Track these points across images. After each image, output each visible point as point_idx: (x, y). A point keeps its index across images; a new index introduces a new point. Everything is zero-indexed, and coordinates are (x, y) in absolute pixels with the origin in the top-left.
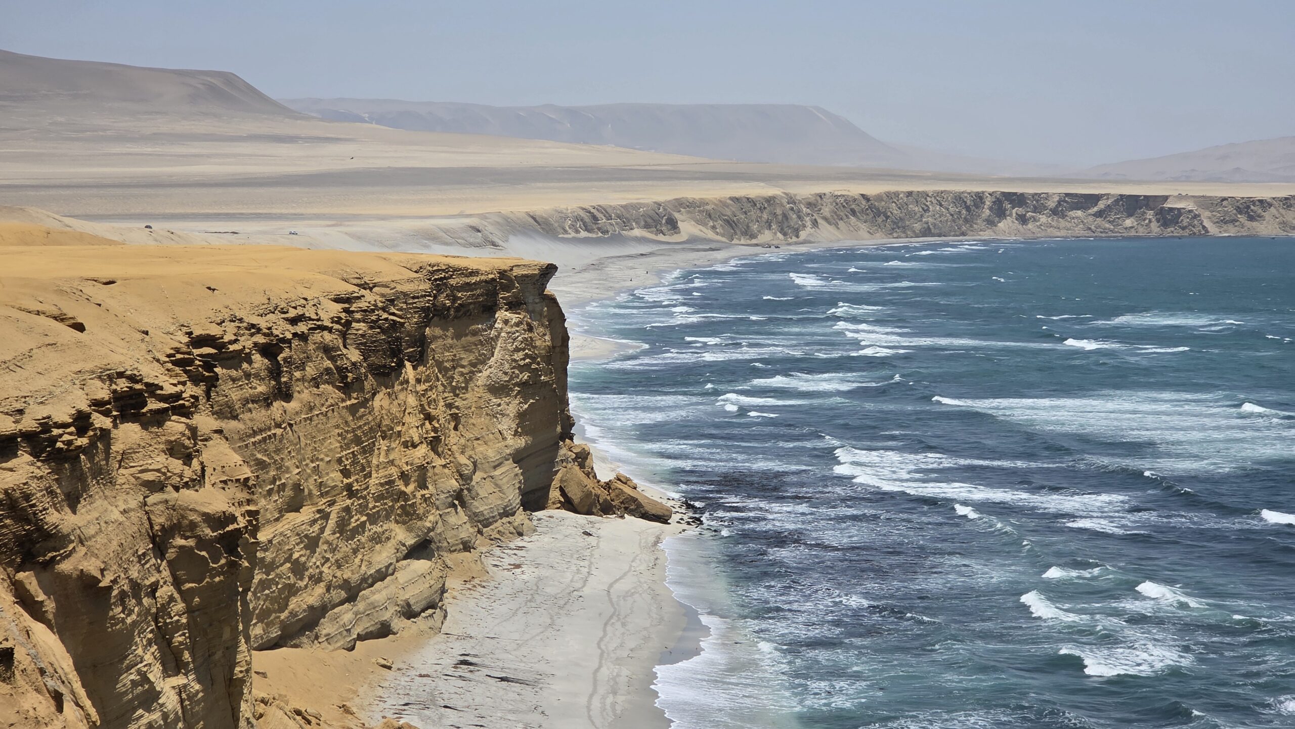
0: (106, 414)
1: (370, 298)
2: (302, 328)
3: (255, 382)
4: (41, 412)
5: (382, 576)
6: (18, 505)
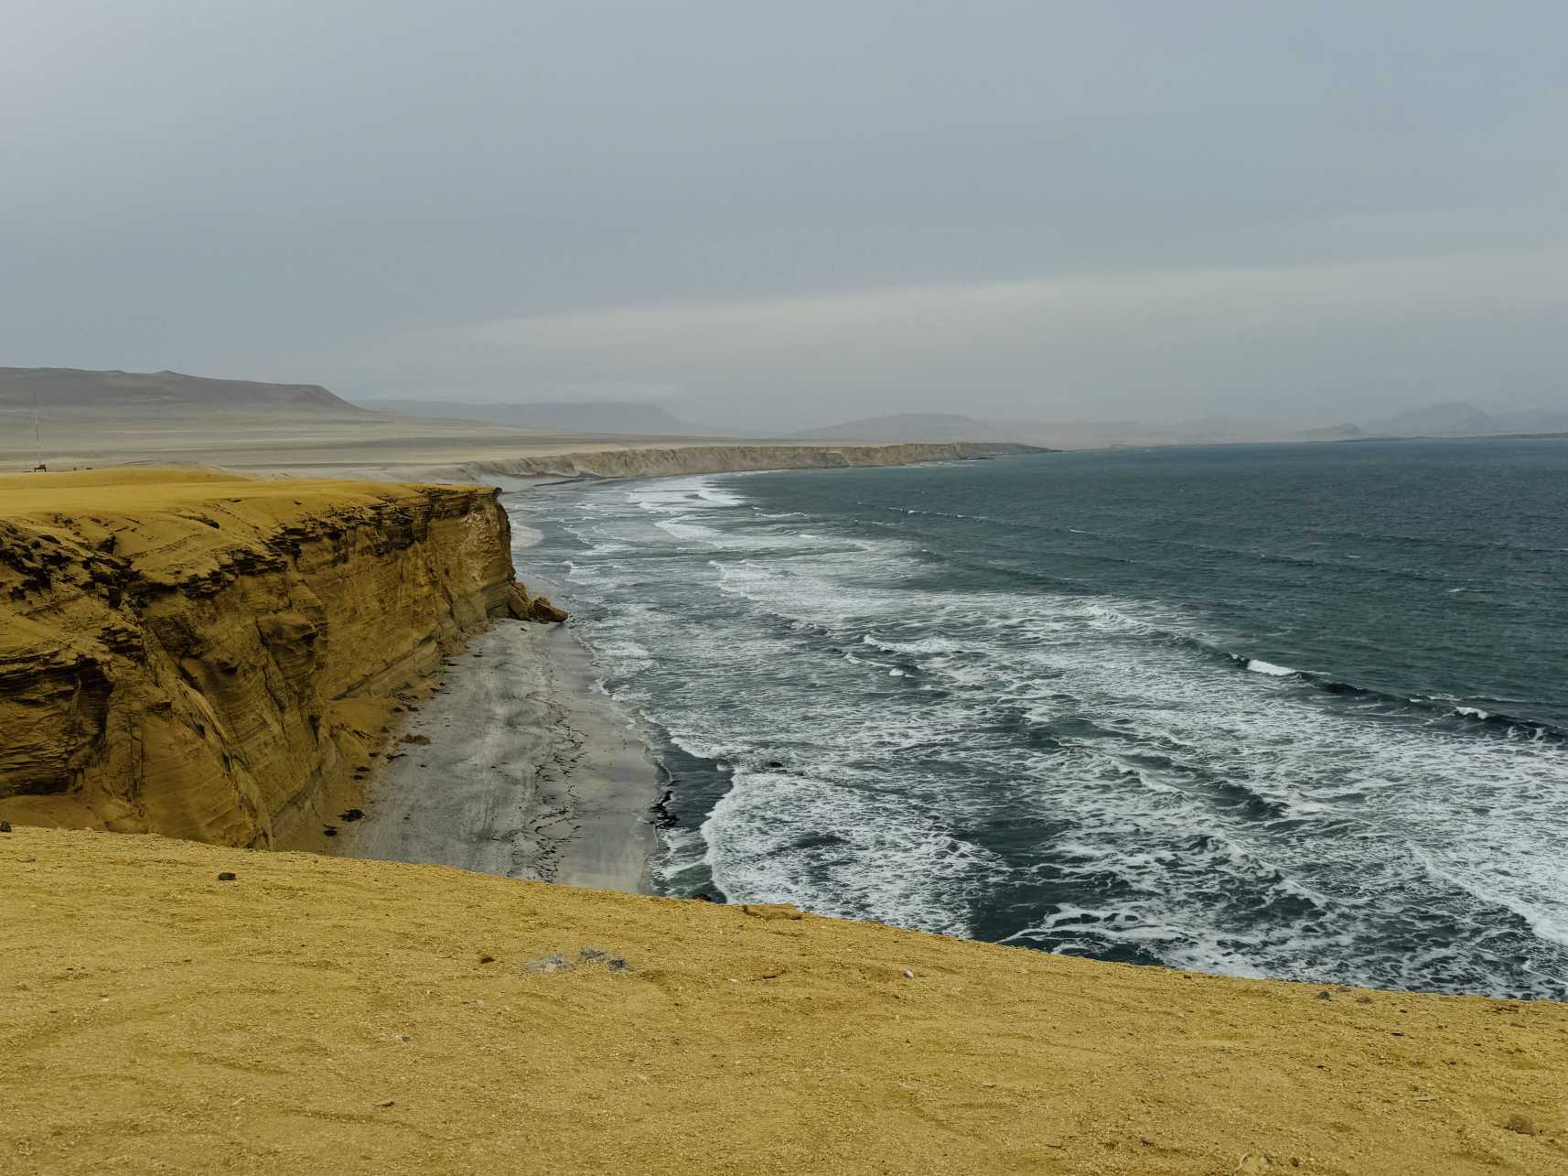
0: (231, 572)
1: (392, 506)
2: (353, 524)
3: (325, 554)
4: (191, 572)
5: (404, 657)
6: (179, 624)
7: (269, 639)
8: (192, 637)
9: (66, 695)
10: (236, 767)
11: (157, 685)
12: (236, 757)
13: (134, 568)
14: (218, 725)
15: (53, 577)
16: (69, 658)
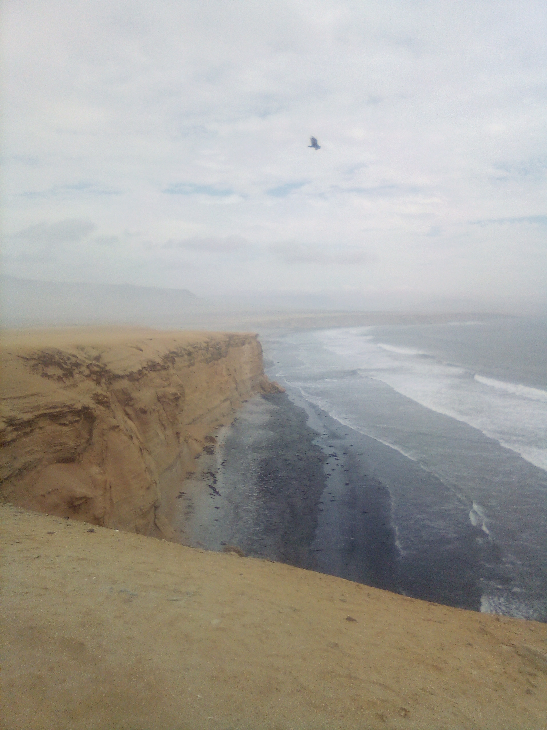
0: (147, 370)
1: (213, 342)
2: (197, 349)
3: (186, 362)
6: (124, 392)
7: (161, 399)
8: (130, 398)
9: (77, 421)
10: (145, 452)
11: (114, 418)
12: (146, 449)
13: (107, 368)
14: (139, 435)
15: (74, 372)
16: (79, 406)
